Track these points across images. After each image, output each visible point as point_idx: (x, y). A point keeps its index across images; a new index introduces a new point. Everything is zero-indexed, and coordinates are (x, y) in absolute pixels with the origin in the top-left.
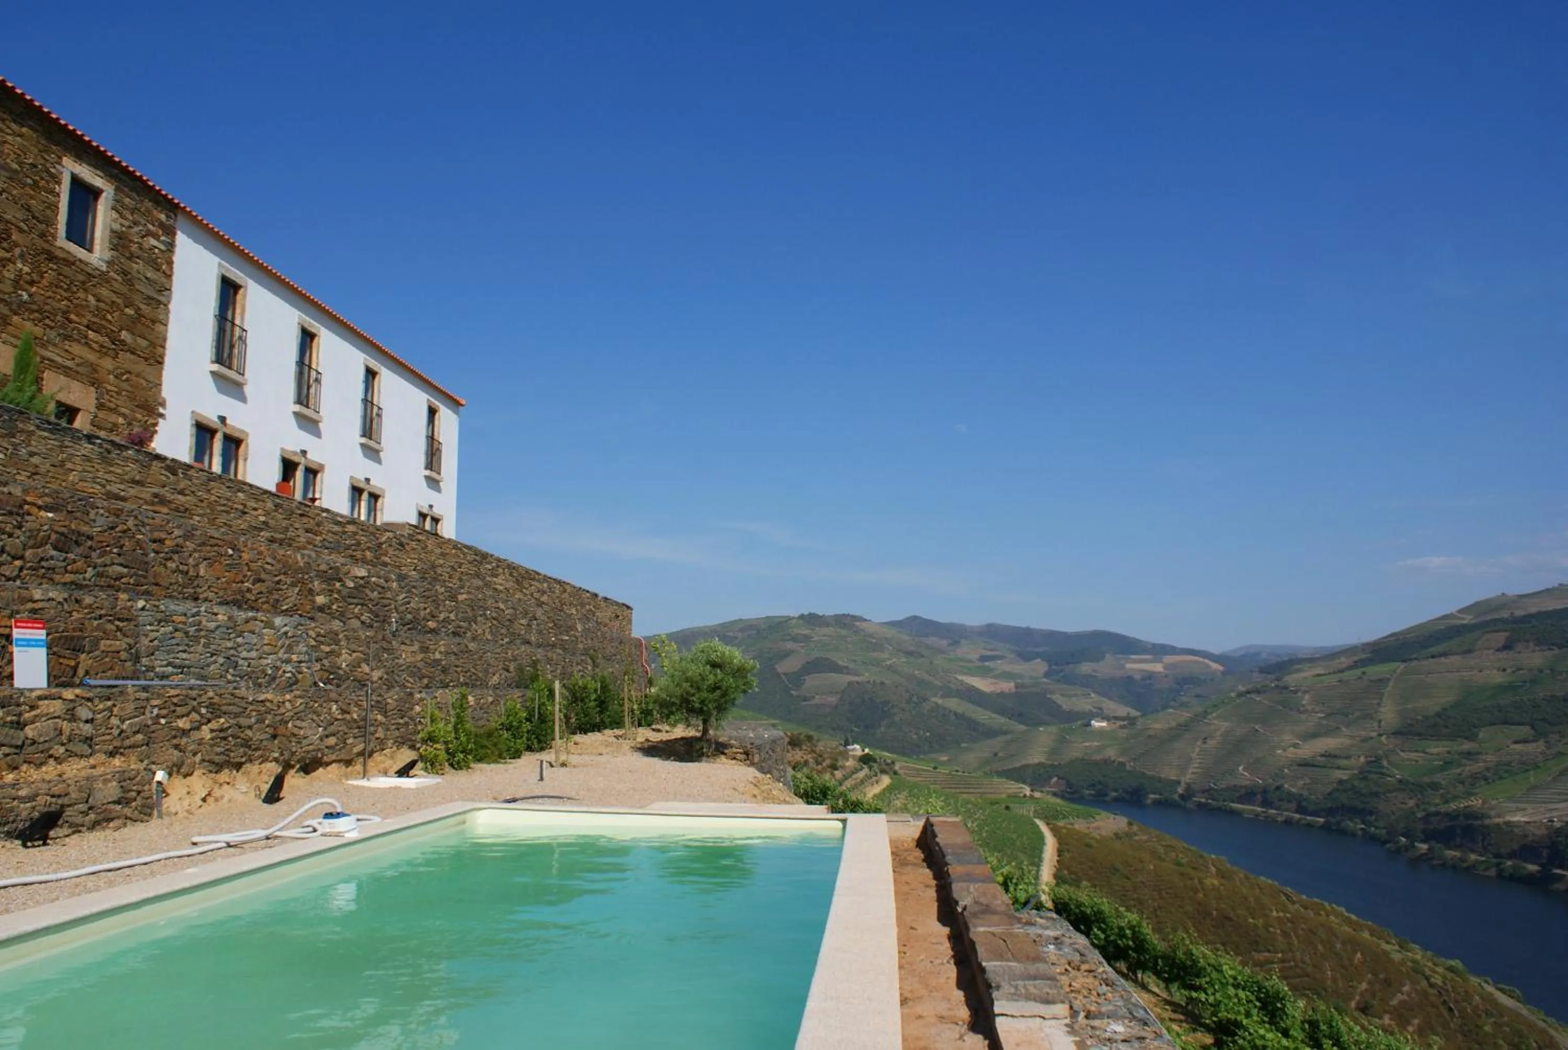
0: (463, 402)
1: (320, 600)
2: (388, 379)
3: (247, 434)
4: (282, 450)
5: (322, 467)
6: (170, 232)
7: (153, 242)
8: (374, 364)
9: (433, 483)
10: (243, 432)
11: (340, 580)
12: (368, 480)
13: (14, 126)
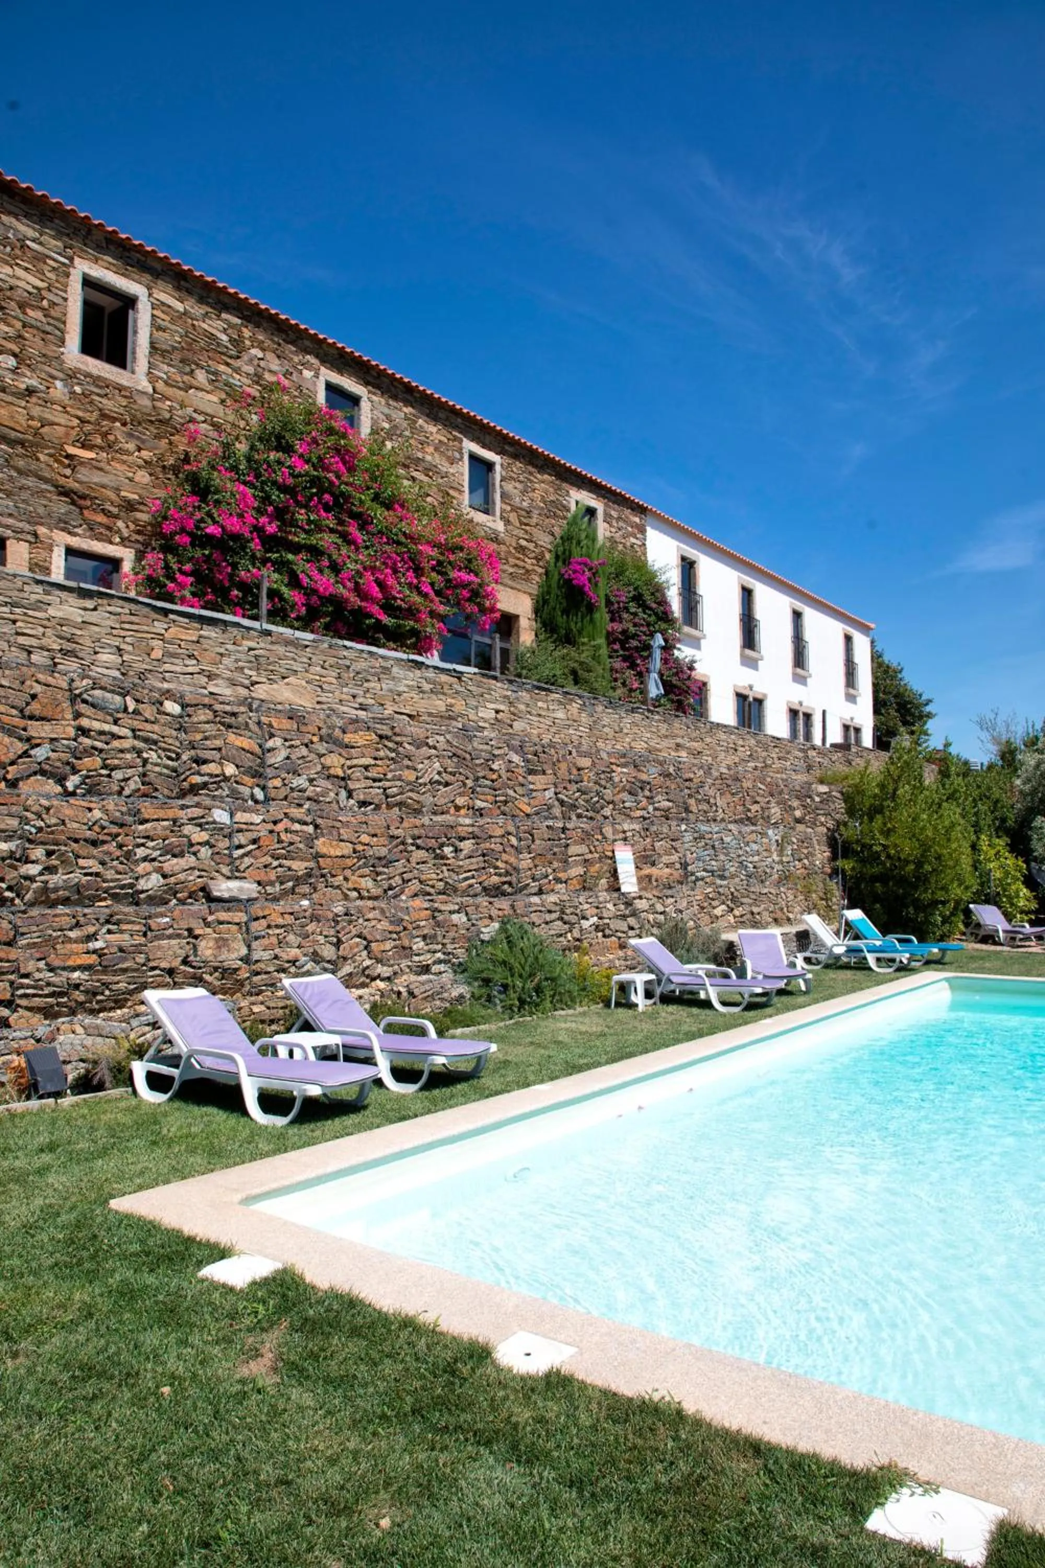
0: (873, 626)
1: (798, 814)
2: (811, 616)
3: (708, 677)
4: (735, 686)
5: (765, 695)
6: (643, 531)
7: (633, 540)
8: (800, 606)
9: (851, 698)
10: (705, 676)
11: (810, 797)
12: (801, 704)
13: (539, 476)
